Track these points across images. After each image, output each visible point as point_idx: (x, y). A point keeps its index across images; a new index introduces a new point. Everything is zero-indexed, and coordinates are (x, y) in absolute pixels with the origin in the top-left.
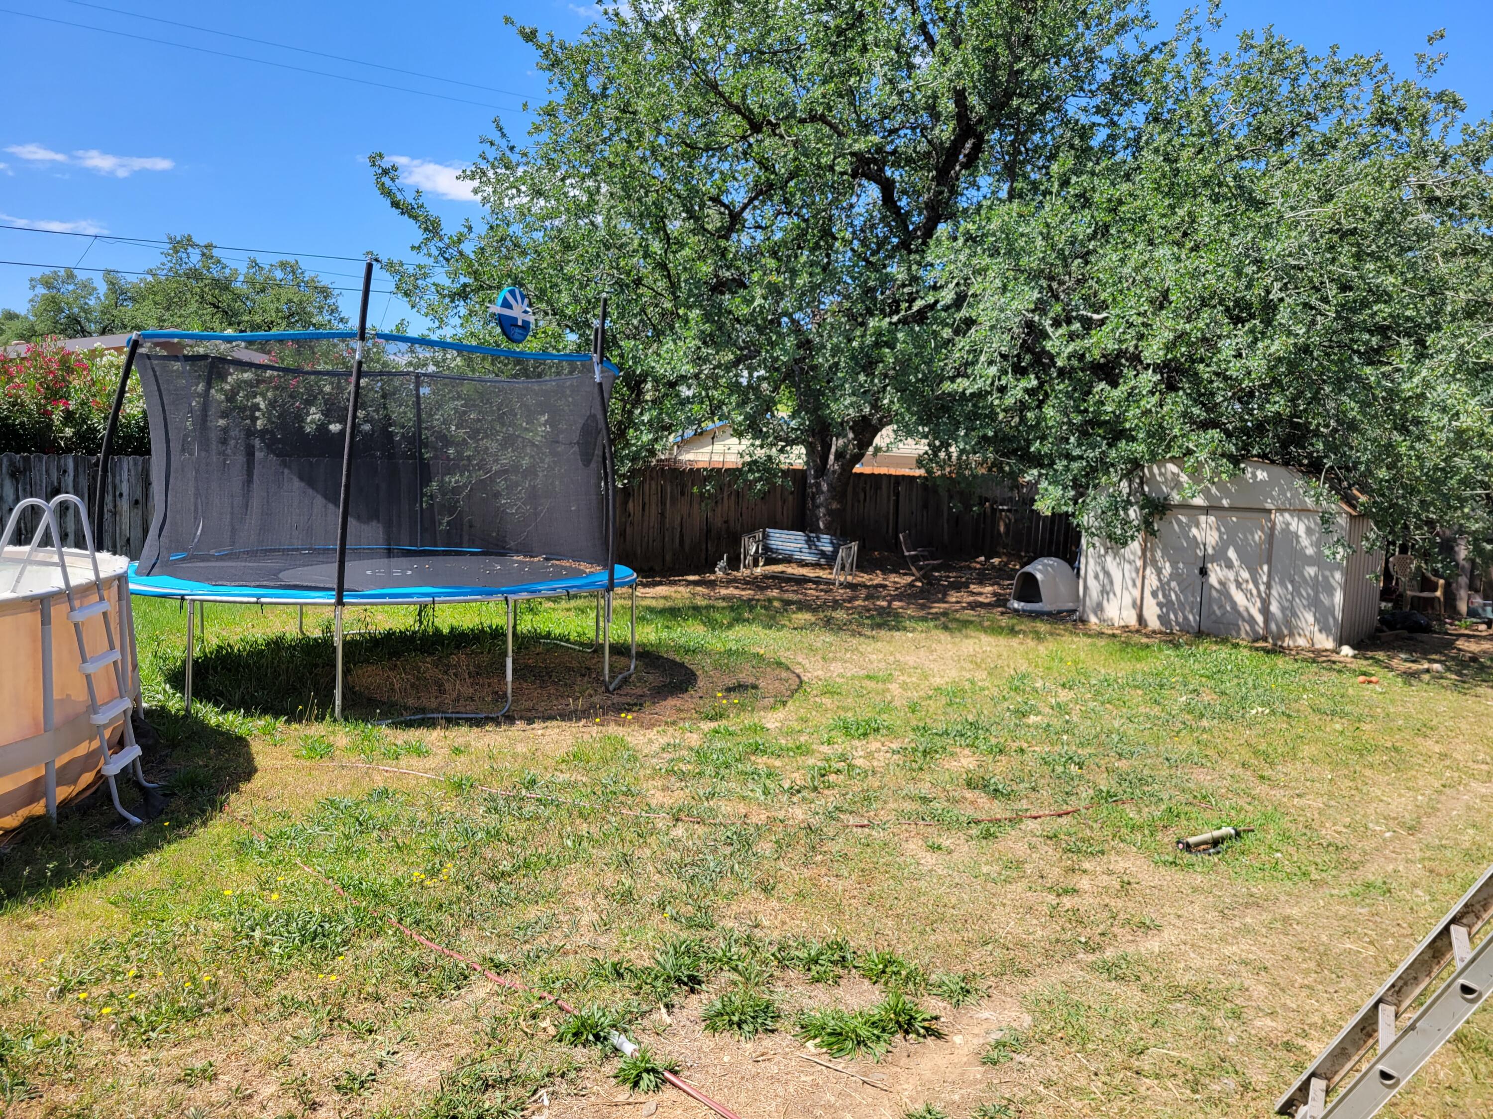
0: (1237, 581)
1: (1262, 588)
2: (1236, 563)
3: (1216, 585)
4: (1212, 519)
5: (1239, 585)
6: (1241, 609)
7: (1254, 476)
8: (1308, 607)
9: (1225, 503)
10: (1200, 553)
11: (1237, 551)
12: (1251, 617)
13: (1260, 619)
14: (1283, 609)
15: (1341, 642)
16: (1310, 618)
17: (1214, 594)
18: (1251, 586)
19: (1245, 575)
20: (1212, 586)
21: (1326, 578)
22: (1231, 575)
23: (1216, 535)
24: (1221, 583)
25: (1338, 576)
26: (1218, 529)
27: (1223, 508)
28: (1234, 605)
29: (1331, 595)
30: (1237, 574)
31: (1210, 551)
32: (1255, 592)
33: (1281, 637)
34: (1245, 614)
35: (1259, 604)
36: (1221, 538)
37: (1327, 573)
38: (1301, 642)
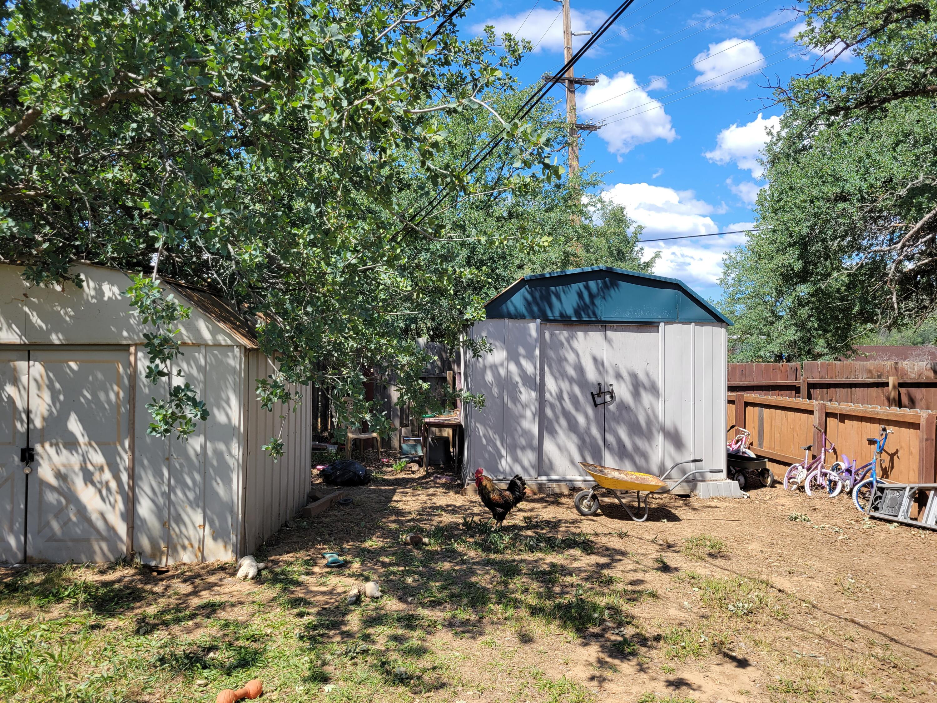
0: (84, 469)
1: (124, 477)
2: (82, 440)
3: (53, 481)
4: (37, 369)
5: (88, 478)
6: (94, 517)
7: (100, 292)
8: (194, 504)
9: (55, 339)
10: (21, 427)
11: (81, 420)
12: (111, 529)
13: (122, 529)
14: (158, 511)
15: (241, 552)
16: (198, 518)
17: (51, 497)
18: (107, 475)
19: (98, 458)
20: (43, 483)
21: (219, 454)
22: (75, 460)
23: (47, 396)
24: (59, 475)
25: (236, 450)
26: (51, 387)
27: (51, 347)
28: (82, 510)
29: (228, 482)
30: (85, 458)
31: (38, 423)
32: (113, 485)
33: (156, 552)
34: (100, 524)
35: (120, 506)
36: (54, 398)
37: (221, 446)
38: (186, 557)
